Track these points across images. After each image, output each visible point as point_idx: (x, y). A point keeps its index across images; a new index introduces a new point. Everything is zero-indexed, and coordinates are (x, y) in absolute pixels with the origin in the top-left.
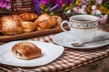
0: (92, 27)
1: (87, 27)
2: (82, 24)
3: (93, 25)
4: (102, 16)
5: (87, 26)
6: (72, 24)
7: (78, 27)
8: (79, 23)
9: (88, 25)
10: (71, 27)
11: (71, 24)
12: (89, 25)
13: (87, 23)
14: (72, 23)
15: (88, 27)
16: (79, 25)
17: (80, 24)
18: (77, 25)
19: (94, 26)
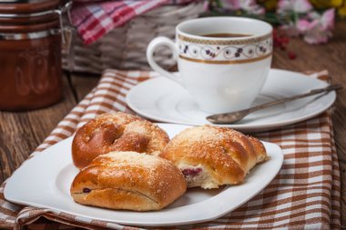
0: (255, 56)
1: (238, 58)
2: (222, 47)
3: (258, 49)
4: (314, 15)
5: (237, 55)
6: (187, 47)
7: (208, 57)
8: (210, 43)
9: (240, 51)
10: (181, 57)
11: (183, 48)
12: (246, 50)
13: (238, 43)
14: (187, 43)
15: (242, 57)
16: (211, 51)
17: (215, 47)
18: (204, 53)
19: (261, 53)
